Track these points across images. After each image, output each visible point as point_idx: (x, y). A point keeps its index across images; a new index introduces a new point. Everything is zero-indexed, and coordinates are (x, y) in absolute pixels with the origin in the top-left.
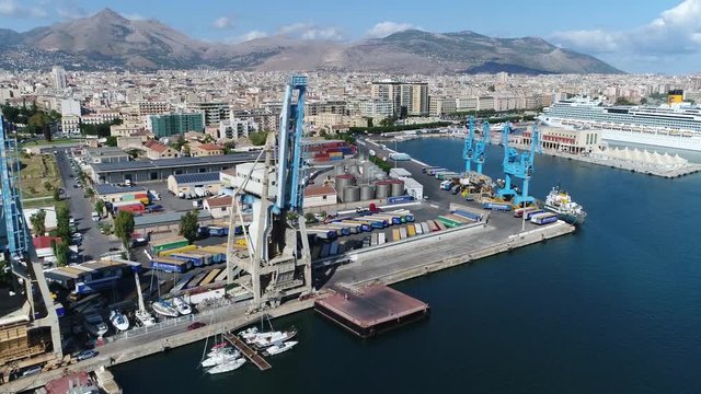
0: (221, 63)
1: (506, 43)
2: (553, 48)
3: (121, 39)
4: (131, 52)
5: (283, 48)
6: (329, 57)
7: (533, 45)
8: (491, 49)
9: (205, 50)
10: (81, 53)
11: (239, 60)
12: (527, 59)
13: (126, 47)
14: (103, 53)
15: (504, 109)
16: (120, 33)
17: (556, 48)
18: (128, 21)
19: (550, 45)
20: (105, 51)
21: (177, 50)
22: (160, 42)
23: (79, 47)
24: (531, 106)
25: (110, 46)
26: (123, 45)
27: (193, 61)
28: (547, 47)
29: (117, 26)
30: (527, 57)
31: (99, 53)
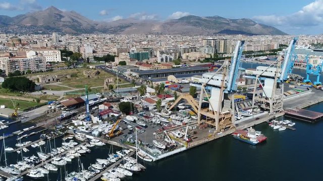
0: (105, 31)
1: (234, 21)
2: (255, 24)
3: (59, 20)
4: (64, 26)
5: (133, 24)
6: (154, 28)
7: (246, 22)
8: (228, 24)
9: (97, 25)
10: (42, 26)
11: (113, 29)
12: (244, 28)
13: (62, 24)
14: (51, 26)
15: (256, 50)
16: (59, 17)
17: (256, 23)
18: (61, 12)
19: (254, 22)
20: (52, 26)
21: (84, 25)
22: (77, 21)
23: (40, 24)
24: (267, 49)
25: (54, 23)
26: (59, 23)
27: (92, 30)
28: (253, 23)
29: (57, 14)
30: (244, 27)
31: (49, 26)
